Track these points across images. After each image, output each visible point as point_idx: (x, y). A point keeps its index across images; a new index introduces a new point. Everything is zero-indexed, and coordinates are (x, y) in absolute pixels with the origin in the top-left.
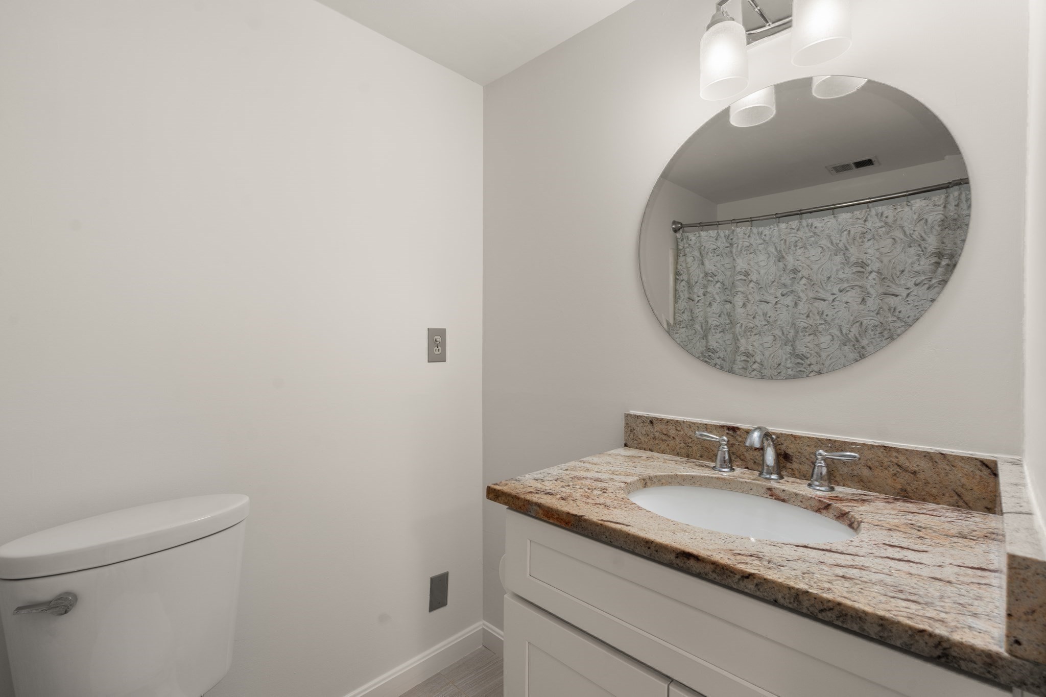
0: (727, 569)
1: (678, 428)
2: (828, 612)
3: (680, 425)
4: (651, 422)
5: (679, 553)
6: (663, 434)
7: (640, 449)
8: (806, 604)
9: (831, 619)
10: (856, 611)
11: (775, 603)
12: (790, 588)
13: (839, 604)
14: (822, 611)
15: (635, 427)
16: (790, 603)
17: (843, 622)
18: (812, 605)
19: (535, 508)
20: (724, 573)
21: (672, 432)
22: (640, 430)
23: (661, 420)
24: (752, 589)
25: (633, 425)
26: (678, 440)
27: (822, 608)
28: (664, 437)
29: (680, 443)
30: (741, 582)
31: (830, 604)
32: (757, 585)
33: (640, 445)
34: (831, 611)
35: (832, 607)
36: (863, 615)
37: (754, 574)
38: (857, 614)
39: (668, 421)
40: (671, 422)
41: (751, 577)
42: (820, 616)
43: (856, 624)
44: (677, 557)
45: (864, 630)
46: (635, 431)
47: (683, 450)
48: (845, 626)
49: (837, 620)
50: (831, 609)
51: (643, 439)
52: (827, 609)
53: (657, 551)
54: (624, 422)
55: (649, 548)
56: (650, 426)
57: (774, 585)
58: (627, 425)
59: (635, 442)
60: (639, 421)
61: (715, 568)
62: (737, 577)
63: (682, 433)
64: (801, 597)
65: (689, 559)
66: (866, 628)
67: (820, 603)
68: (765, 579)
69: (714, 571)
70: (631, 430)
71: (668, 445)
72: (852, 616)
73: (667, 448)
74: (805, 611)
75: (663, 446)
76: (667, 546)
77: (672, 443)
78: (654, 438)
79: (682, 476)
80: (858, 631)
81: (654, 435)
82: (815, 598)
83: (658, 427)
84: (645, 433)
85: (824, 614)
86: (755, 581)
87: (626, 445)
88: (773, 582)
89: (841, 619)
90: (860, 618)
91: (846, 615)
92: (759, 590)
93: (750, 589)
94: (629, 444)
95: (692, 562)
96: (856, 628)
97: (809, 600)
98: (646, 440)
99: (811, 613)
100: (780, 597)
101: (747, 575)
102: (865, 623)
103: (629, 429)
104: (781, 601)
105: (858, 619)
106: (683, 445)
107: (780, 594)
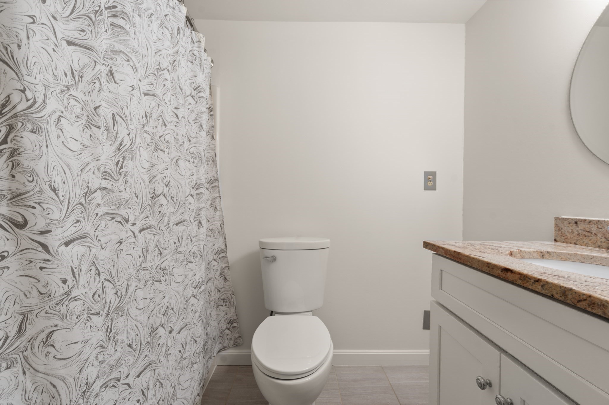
0: (527, 277)
1: (600, 227)
2: (583, 302)
3: (601, 224)
4: (576, 223)
5: (503, 269)
6: (586, 231)
7: (567, 243)
8: (570, 297)
9: (585, 307)
10: (601, 300)
11: (552, 297)
12: (561, 287)
13: (590, 296)
14: (579, 301)
15: (563, 227)
16: (561, 297)
17: (592, 309)
18: (574, 298)
19: (441, 250)
20: (525, 280)
21: (594, 229)
22: (567, 229)
23: (584, 221)
24: (540, 289)
25: (561, 225)
26: (599, 236)
27: (579, 299)
28: (587, 234)
29: (601, 238)
30: (534, 284)
31: (585, 297)
32: (542, 286)
33: (567, 240)
34: (585, 301)
35: (585, 298)
36: (605, 303)
37: (541, 279)
38: (602, 303)
39: (590, 222)
40: (593, 222)
41: (539, 281)
42: (578, 305)
43: (601, 309)
44: (502, 271)
45: (605, 314)
46: (563, 230)
47: (604, 244)
48: (594, 311)
49: (589, 307)
50: (585, 300)
51: (569, 235)
52: (583, 300)
53: (492, 269)
54: (554, 224)
55: (489, 267)
56: (575, 225)
57: (551, 285)
58: (556, 226)
59: (563, 238)
60: (566, 222)
61: (521, 277)
62: (532, 281)
63: (603, 230)
64: (567, 292)
65: (507, 272)
66: (607, 312)
67: (578, 296)
68: (547, 282)
69: (520, 279)
70: (559, 229)
71: (590, 240)
72: (598, 305)
73: (590, 242)
74: (569, 302)
75: (586, 241)
76: (497, 265)
77: (593, 238)
78: (579, 235)
79: (582, 255)
80: (602, 315)
81: (578, 232)
82: (576, 293)
83: (581, 226)
84: (570, 231)
85: (581, 303)
86: (542, 284)
87: (555, 240)
88: (552, 284)
89: (591, 306)
90: (603, 305)
91: (594, 303)
92: (543, 289)
93: (538, 289)
94: (558, 239)
95: (509, 274)
96: (600, 312)
97: (572, 294)
98: (572, 236)
99: (573, 303)
100: (555, 293)
101: (537, 280)
102: (606, 308)
103: (558, 228)
104: (556, 296)
105: (602, 306)
106: (604, 239)
107: (555, 291)
